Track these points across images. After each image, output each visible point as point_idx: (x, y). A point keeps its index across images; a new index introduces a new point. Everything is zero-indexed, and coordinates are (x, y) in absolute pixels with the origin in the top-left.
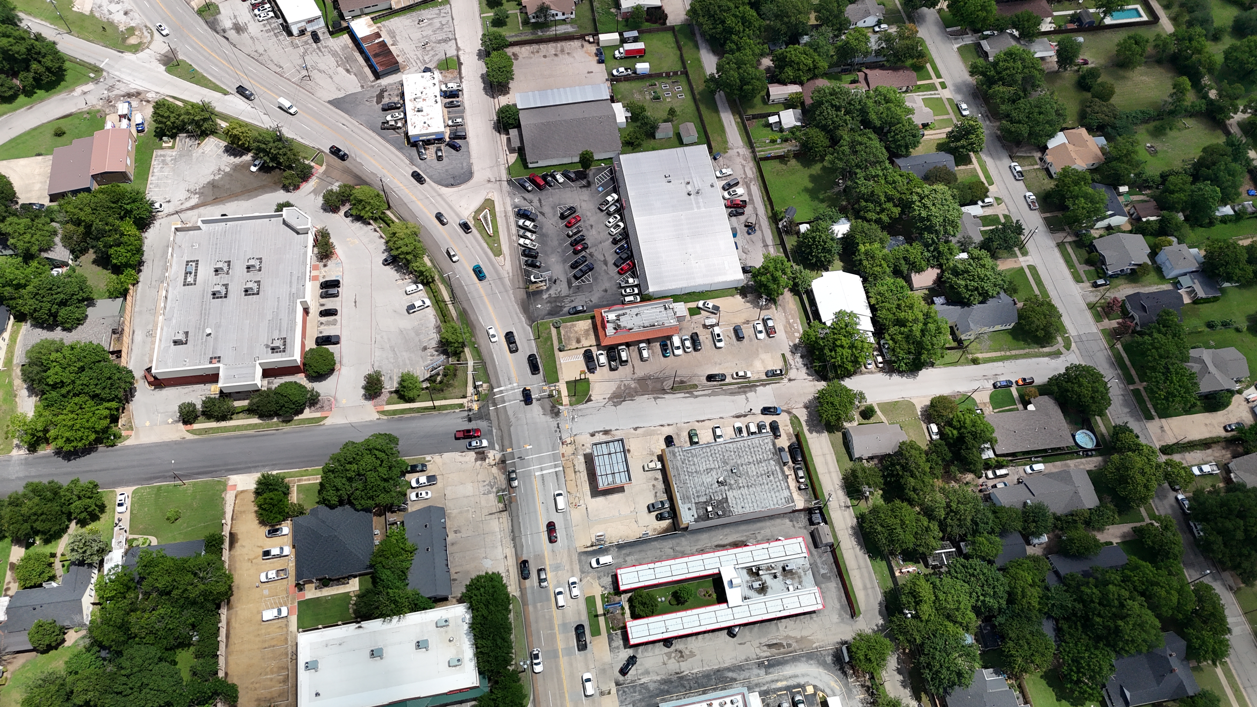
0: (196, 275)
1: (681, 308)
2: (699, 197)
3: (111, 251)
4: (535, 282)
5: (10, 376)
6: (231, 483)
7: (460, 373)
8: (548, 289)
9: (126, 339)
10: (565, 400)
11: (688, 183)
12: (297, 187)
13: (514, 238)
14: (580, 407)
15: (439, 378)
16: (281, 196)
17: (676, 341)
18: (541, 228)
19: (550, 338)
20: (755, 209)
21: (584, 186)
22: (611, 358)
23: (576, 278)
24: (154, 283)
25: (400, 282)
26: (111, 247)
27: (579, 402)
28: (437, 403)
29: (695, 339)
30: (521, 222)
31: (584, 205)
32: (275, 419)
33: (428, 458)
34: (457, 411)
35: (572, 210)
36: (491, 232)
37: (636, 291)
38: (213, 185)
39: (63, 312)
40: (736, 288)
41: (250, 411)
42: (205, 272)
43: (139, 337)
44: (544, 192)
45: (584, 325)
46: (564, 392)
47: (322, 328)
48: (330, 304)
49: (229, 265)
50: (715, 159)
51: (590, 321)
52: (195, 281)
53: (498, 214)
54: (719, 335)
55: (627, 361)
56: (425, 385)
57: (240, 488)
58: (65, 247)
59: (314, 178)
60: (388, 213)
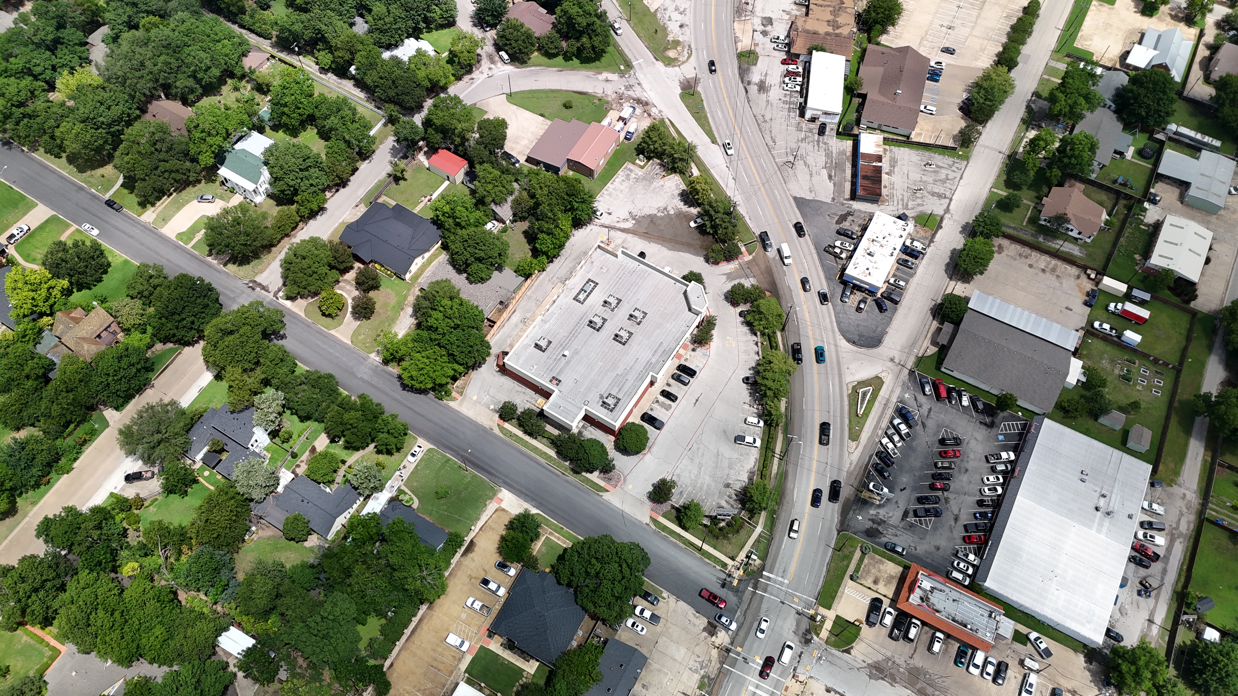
0: (588, 296)
1: (1008, 626)
2: (1107, 520)
3: (541, 236)
4: (872, 491)
5: (409, 290)
6: (500, 495)
7: (743, 532)
8: (879, 506)
9: (505, 315)
10: (824, 634)
11: (1104, 496)
12: (716, 263)
13: (880, 432)
14: (834, 651)
15: (723, 524)
16: (697, 264)
17: (979, 658)
18: (913, 439)
19: (849, 558)
20: (1164, 571)
21: (985, 424)
22: (897, 624)
23: (916, 514)
24: (555, 278)
25: (747, 407)
26: (542, 232)
27: (836, 646)
28: (706, 547)
29: (1001, 669)
30: (897, 421)
31: (973, 443)
32: (567, 463)
33: (665, 594)
34: (718, 568)
35: (957, 441)
36: (861, 412)
37: (970, 571)
38: (652, 219)
39: (475, 267)
40: (1085, 646)
41: (554, 443)
42: (597, 297)
43: (516, 318)
44: (939, 405)
45: (893, 569)
46: (828, 625)
47: (656, 406)
48: (675, 388)
49: (618, 304)
50: (1152, 485)
51: (901, 569)
52: (584, 300)
53: (879, 398)
54: (1031, 685)
55: (912, 640)
56: (706, 521)
57: (504, 505)
58: (512, 208)
59: (736, 262)
60: (779, 334)
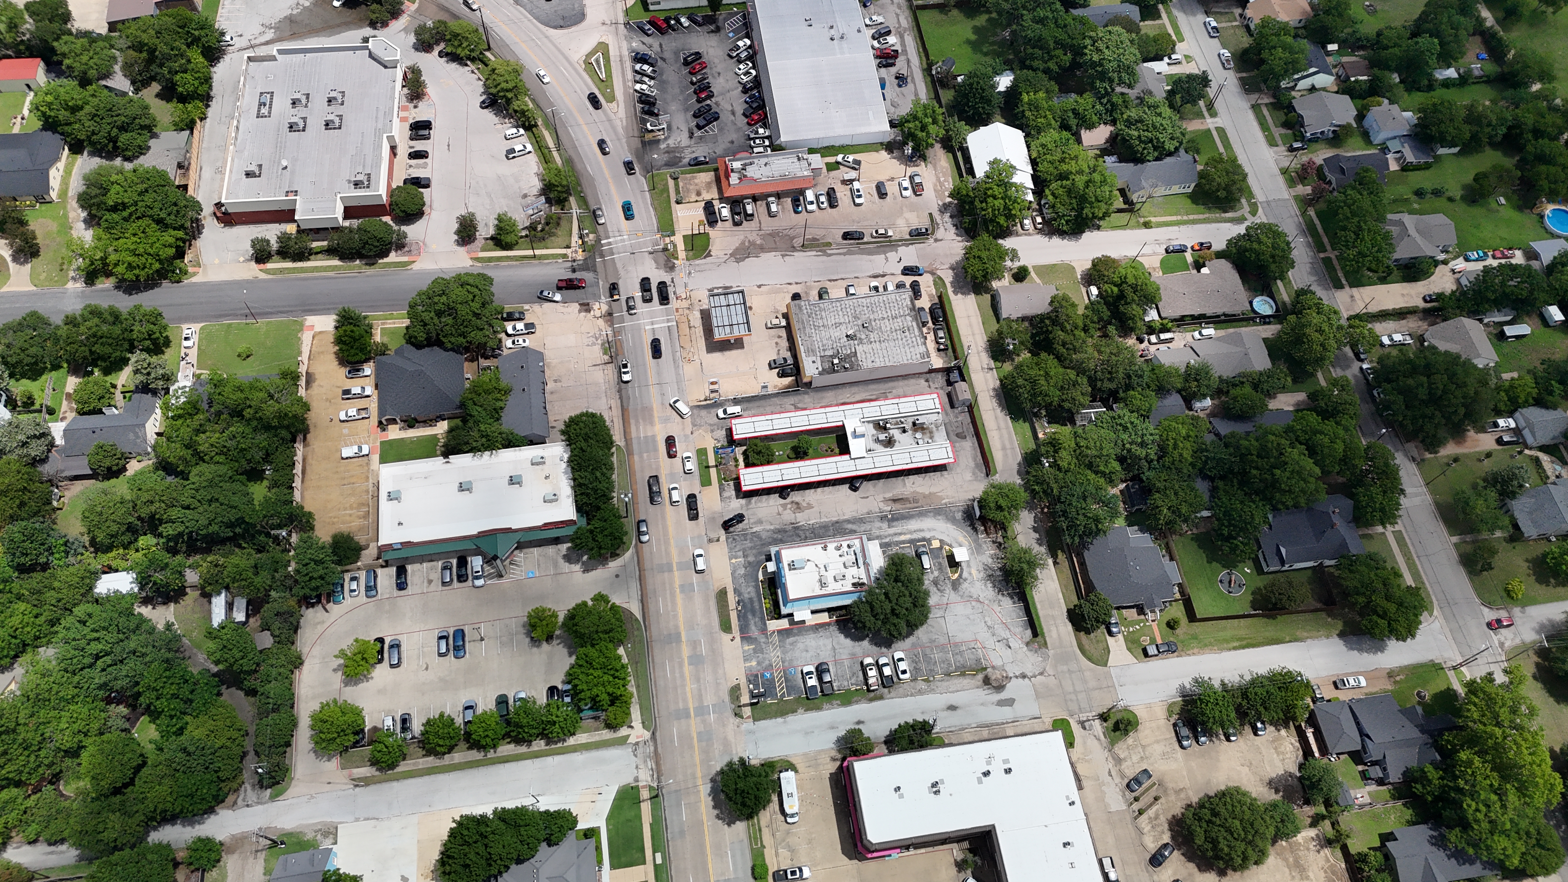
0: (270, 108)
1: (817, 161)
2: (844, 42)
3: (178, 77)
4: (652, 131)
5: (65, 208)
6: (307, 323)
7: (563, 223)
8: (666, 139)
9: (192, 173)
10: (682, 254)
11: (832, 27)
12: (385, 24)
13: (630, 84)
14: (698, 262)
15: (539, 228)
16: (367, 31)
17: (810, 195)
18: (661, 74)
19: (666, 189)
20: (908, 61)
21: (712, 31)
22: (733, 213)
23: (699, 127)
24: (223, 119)
25: (500, 126)
26: (176, 73)
27: (696, 257)
28: (538, 252)
29: (831, 195)
30: (638, 67)
31: (712, 52)
32: (358, 262)
33: (526, 307)
34: (560, 261)
35: (698, 55)
36: (603, 76)
37: (767, 143)
38: (290, 20)
39: (124, 138)
40: (882, 144)
41: (330, 252)
42: (281, 104)
43: (207, 173)
44: (666, 37)
45: (706, 177)
46: (681, 246)
47: (411, 171)
48: (419, 146)
49: (308, 98)
50: (865, 6)
51: (713, 173)
52: (270, 113)
53: (612, 59)
54: (858, 191)
55: (752, 215)
56: (524, 233)
57: (318, 329)
58: (125, 76)
59: (405, 15)
60: (488, 54)
